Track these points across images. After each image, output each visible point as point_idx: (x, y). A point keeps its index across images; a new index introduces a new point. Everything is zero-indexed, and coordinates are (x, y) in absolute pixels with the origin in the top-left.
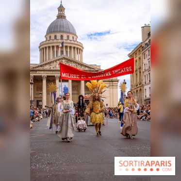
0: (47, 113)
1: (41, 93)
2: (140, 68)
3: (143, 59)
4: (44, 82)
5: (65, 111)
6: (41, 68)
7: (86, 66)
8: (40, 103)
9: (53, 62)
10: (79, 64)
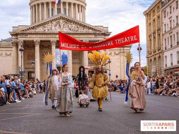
0: (41, 88)
1: (33, 63)
2: (159, 30)
3: (163, 18)
4: (37, 48)
5: (63, 84)
6: (32, 31)
7: (90, 28)
8: (33, 75)
9: (47, 23)
10: (81, 25)
